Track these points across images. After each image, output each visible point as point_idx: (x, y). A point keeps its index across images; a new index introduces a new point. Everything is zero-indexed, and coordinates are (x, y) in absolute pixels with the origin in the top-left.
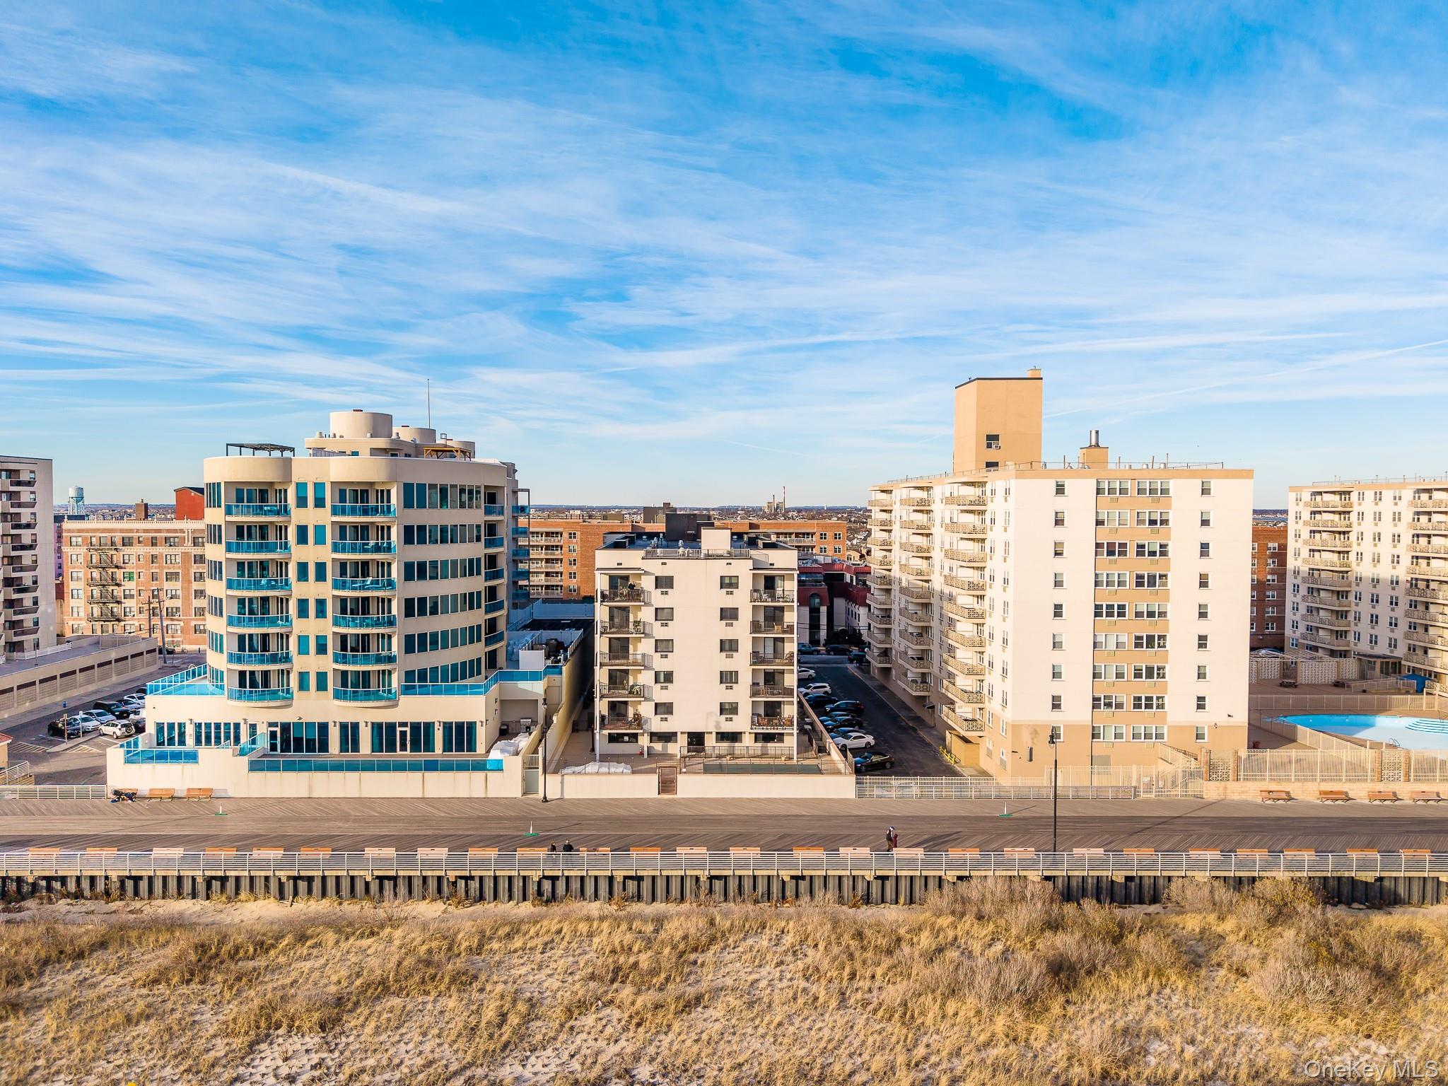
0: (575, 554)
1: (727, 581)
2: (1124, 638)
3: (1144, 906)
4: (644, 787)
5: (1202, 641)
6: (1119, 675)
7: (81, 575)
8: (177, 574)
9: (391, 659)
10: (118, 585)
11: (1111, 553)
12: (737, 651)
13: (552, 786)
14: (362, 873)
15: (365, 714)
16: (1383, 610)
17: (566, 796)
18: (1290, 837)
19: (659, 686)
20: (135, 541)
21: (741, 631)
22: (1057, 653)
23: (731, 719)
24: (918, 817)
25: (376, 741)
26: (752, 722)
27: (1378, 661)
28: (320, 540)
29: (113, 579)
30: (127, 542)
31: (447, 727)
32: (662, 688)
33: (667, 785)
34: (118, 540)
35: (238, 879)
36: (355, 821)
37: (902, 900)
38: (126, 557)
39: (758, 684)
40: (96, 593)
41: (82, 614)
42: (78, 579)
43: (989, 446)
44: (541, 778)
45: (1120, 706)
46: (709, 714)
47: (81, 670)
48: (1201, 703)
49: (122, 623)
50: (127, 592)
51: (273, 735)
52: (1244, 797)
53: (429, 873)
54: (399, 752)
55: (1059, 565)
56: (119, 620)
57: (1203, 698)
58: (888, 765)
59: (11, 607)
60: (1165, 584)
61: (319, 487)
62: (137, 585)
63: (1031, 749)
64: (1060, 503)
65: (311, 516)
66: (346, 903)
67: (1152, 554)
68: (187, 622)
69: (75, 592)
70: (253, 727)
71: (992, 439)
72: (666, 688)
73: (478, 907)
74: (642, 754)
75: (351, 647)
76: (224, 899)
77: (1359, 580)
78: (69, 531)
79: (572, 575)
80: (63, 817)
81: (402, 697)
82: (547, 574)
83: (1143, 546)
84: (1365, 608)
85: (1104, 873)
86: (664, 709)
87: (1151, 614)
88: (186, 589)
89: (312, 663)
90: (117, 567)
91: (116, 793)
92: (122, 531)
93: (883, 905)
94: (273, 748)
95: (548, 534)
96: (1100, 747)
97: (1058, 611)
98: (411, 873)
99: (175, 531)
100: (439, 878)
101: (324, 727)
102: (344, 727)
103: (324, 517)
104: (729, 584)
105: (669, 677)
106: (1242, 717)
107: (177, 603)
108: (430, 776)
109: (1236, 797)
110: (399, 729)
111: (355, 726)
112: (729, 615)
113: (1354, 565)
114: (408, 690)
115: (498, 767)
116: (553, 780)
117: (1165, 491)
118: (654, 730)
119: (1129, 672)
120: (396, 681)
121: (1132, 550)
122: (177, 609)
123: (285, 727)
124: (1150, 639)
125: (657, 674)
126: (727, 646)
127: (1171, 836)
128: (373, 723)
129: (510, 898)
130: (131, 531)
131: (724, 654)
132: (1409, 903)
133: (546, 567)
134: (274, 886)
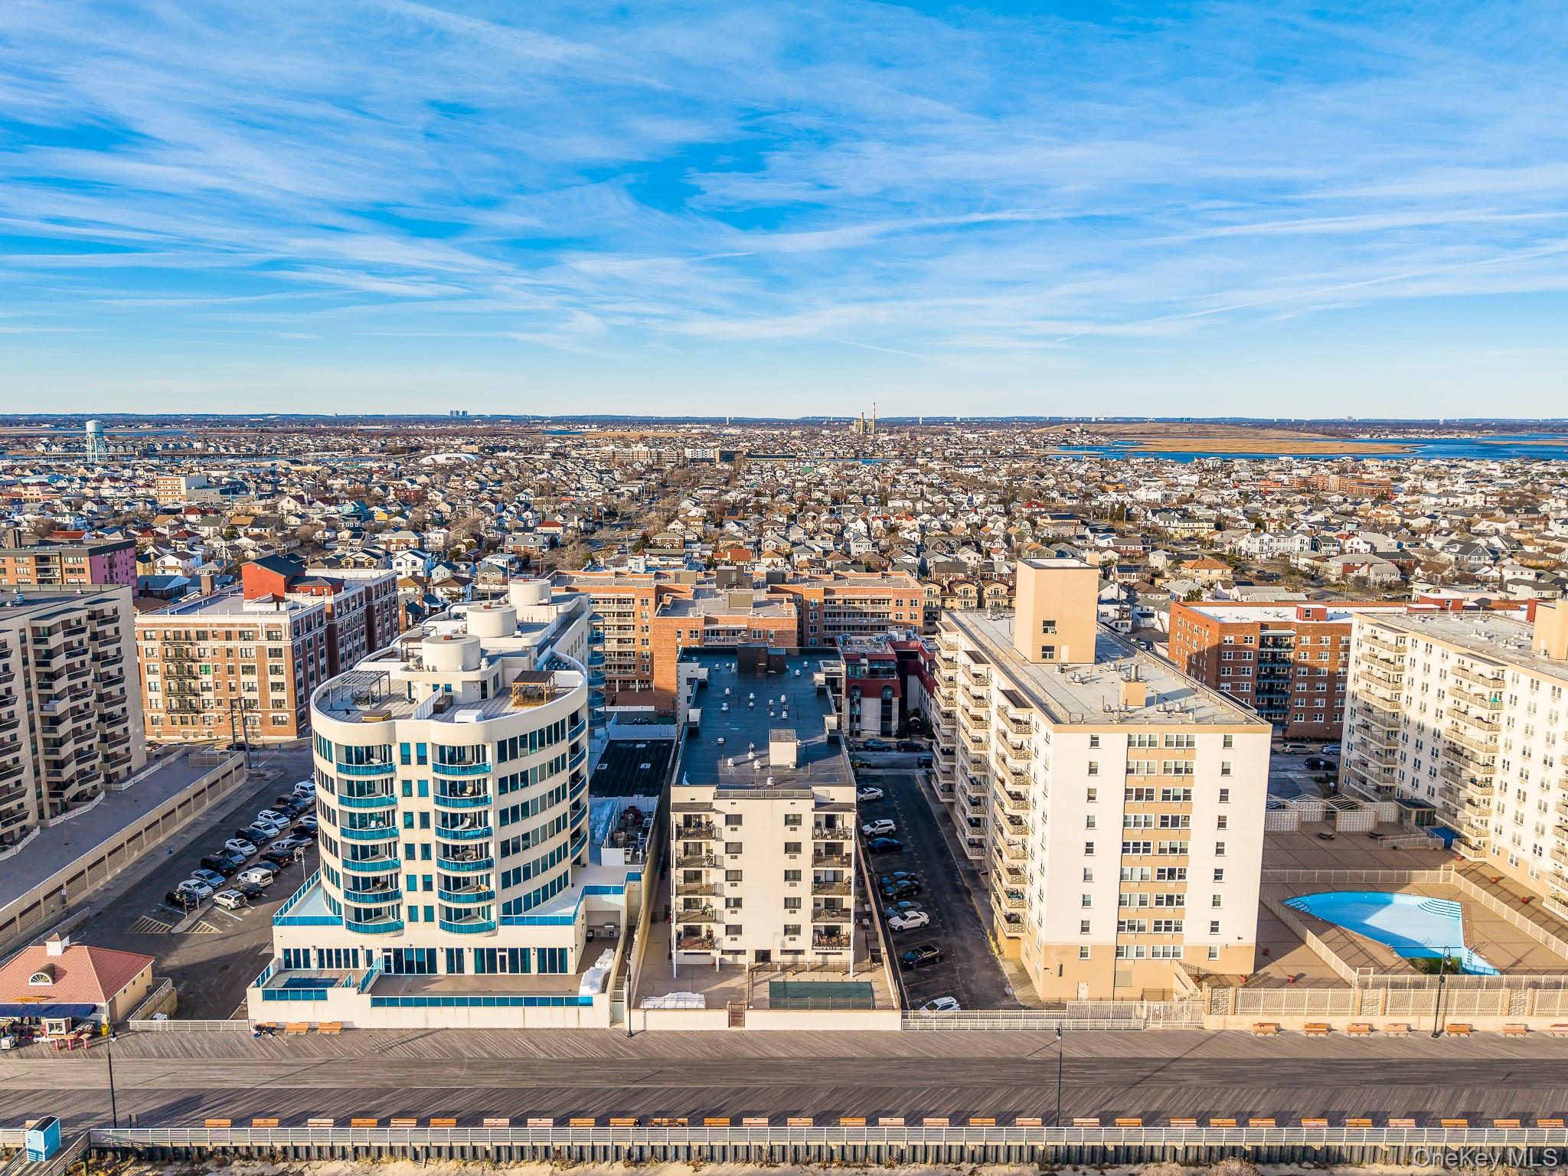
0: (647, 621)
1: (791, 818)
2: (1148, 871)
3: (1131, 1166)
4: (717, 1021)
5: (1218, 874)
6: (1143, 903)
7: (157, 668)
8: (253, 667)
9: (490, 896)
10: (196, 678)
11: (1139, 797)
12: (800, 879)
13: (636, 1021)
14: (483, 1144)
15: (469, 942)
16: (1425, 756)
17: (649, 1028)
18: (1265, 1090)
19: (729, 910)
20: (210, 635)
21: (804, 862)
22: (1087, 884)
23: (794, 939)
24: (952, 1060)
25: (479, 963)
26: (814, 941)
27: (1414, 811)
28: (424, 793)
29: (190, 672)
30: (202, 636)
31: (541, 952)
32: (732, 912)
33: (736, 1018)
34: (193, 635)
35: (380, 1148)
36: (470, 1066)
37: (930, 1160)
38: (202, 651)
39: (819, 905)
40: (174, 685)
41: (160, 706)
42: (155, 672)
43: (1046, 631)
44: (626, 1014)
45: (1142, 929)
46: (775, 934)
47: (179, 807)
48: (1214, 927)
49: (202, 715)
50: (204, 685)
51: (387, 959)
52: (1239, 1028)
53: (538, 1144)
54: (499, 973)
55: (1091, 809)
56: (198, 712)
57: (1217, 923)
58: (938, 960)
59: (106, 742)
60: (1187, 825)
61: (421, 746)
62: (214, 679)
63: (1061, 966)
64: (1094, 755)
65: (415, 772)
66: (470, 1164)
67: (1177, 798)
68: (265, 714)
69: (152, 685)
70: (369, 953)
71: (1048, 624)
72: (736, 912)
73: (579, 1168)
74: (714, 964)
75: (452, 885)
76: (369, 1160)
77: (1407, 721)
78: (143, 625)
79: (645, 642)
80: (219, 1061)
81: (501, 927)
82: (620, 641)
83: (1169, 792)
84: (1409, 749)
85: (1098, 1144)
86: (735, 930)
87: (1173, 850)
88: (262, 681)
89: (420, 898)
90: (193, 661)
91: (258, 1028)
92: (196, 625)
93: (913, 1165)
94: (388, 969)
95: (620, 601)
96: (1124, 964)
97: (1089, 848)
98: (524, 1144)
99: (249, 625)
100: (547, 1148)
101: (432, 953)
102: (450, 952)
103: (426, 773)
104: (793, 821)
105: (738, 903)
106: (1250, 938)
107: (254, 695)
108: (530, 1010)
109: (1232, 1028)
110: (498, 954)
111: (460, 951)
112: (793, 848)
113: (1404, 706)
114: (505, 921)
115: (589, 1003)
116: (637, 1015)
117: (1190, 744)
118: (724, 948)
119: (1151, 901)
120: (495, 913)
121: (1158, 795)
122: (255, 701)
123: (398, 953)
124: (1171, 872)
125: (727, 900)
126: (791, 876)
127: (1164, 1089)
128: (476, 950)
129: (605, 1159)
130: (205, 625)
131: (788, 883)
132: (1350, 1162)
133: (619, 634)
134: (410, 1153)
